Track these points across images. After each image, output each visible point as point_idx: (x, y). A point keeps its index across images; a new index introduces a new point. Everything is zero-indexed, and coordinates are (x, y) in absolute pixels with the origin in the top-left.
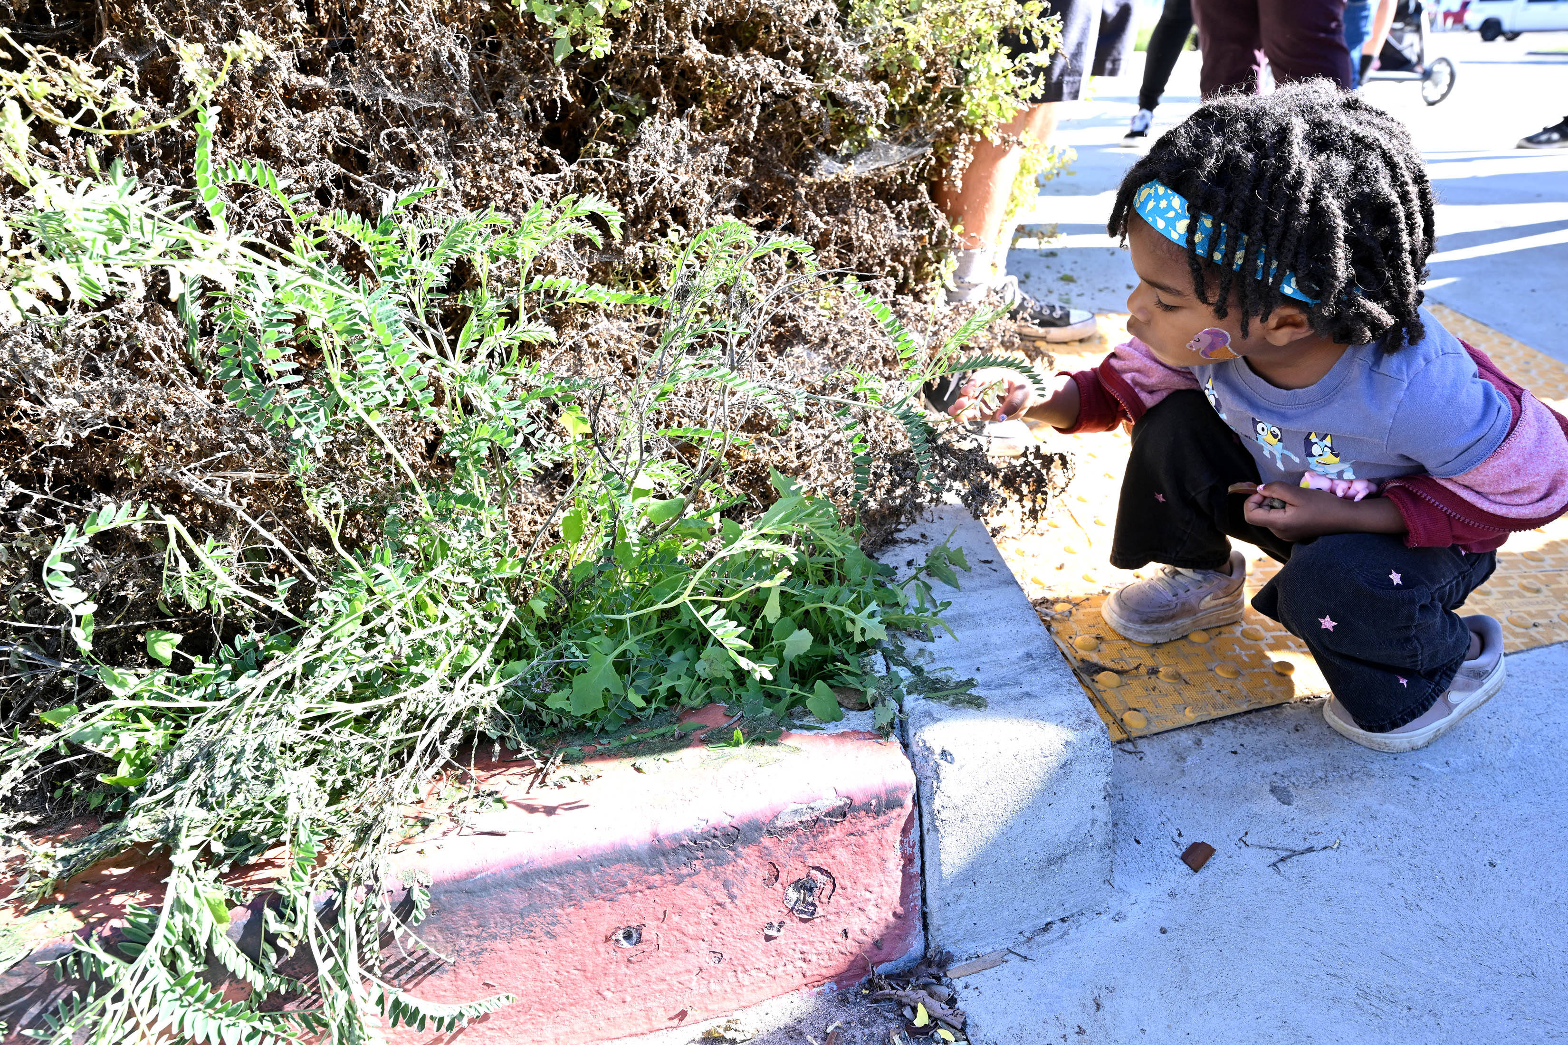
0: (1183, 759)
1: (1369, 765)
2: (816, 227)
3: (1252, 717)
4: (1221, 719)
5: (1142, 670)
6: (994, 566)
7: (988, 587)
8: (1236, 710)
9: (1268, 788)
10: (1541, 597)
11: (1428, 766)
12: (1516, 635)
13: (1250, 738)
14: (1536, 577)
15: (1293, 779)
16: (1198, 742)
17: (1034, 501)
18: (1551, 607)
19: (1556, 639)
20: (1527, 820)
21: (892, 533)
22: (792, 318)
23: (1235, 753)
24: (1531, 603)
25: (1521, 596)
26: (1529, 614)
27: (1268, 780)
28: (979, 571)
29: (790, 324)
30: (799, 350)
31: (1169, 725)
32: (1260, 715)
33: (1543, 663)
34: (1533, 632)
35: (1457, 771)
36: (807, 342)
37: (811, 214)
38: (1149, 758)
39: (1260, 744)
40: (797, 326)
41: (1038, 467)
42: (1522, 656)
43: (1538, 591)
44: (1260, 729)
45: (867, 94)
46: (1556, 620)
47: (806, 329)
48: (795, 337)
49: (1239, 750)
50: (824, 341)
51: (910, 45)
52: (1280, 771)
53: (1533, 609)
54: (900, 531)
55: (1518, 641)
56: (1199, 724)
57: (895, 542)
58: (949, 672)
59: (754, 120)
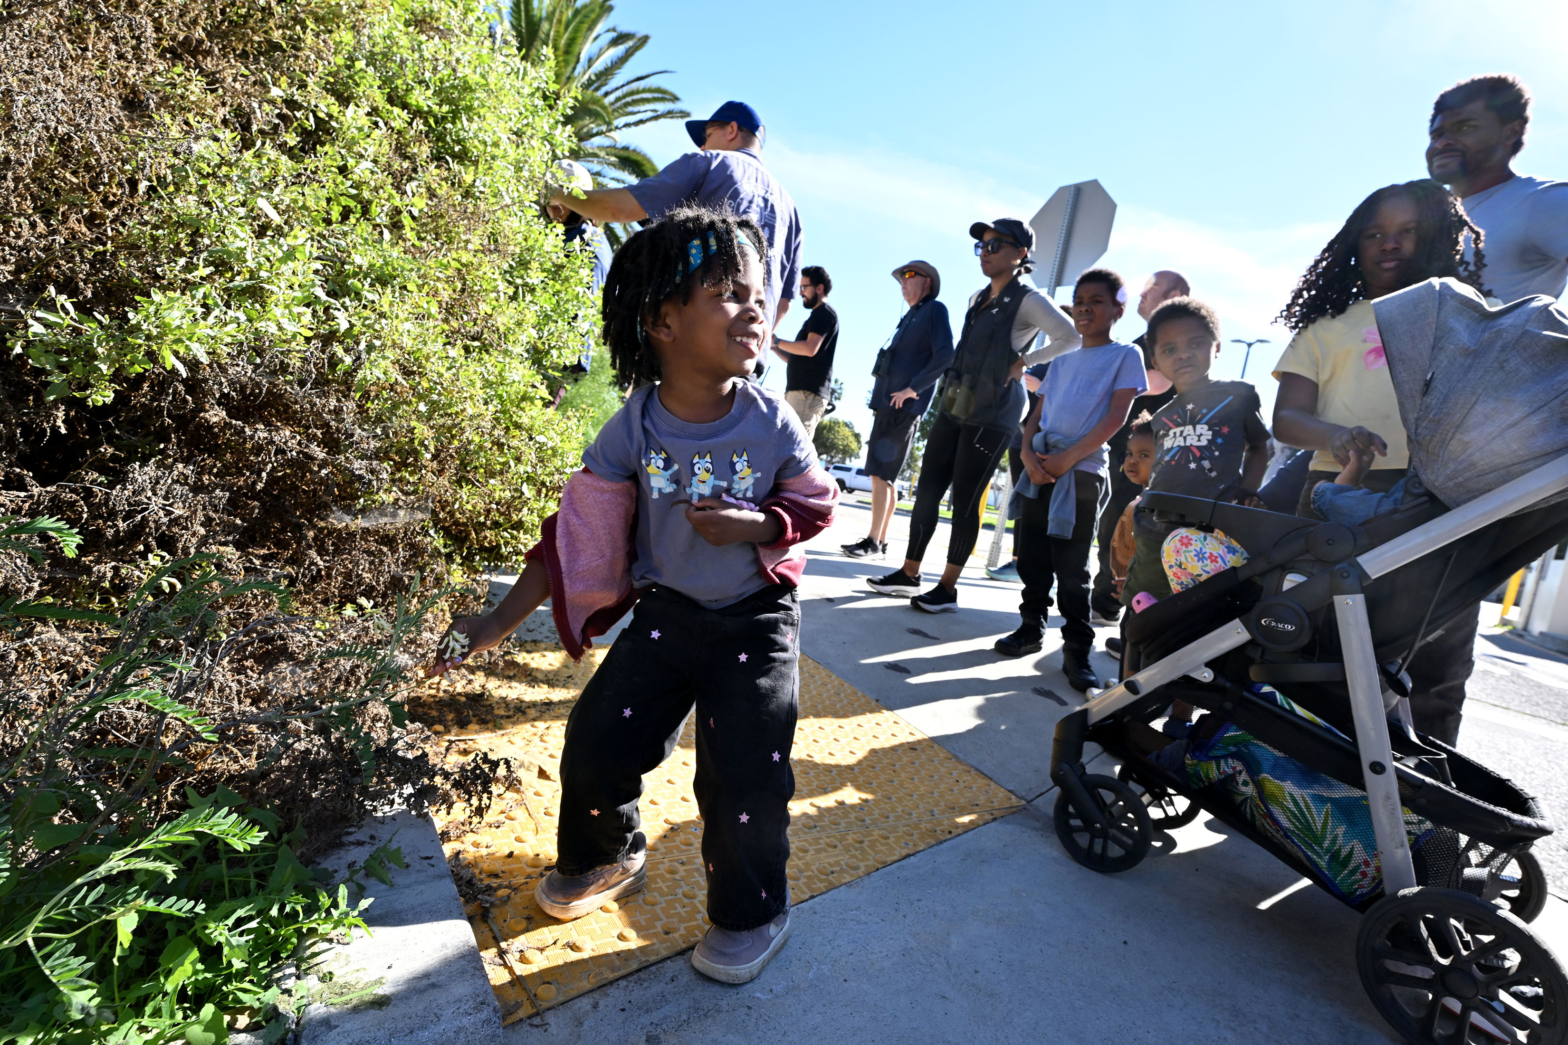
0: (581, 1024)
1: (720, 1003)
2: (316, 564)
3: (642, 975)
4: (617, 980)
5: (559, 944)
6: (432, 862)
7: (422, 883)
8: (629, 970)
9: (644, 1038)
10: (837, 851)
11: (758, 995)
12: (821, 881)
13: (637, 994)
14: (835, 837)
15: (664, 1026)
16: (595, 1006)
17: (480, 800)
18: (841, 857)
19: (844, 881)
20: (816, 1028)
21: (340, 837)
22: (281, 637)
23: (623, 1010)
24: (831, 856)
25: (826, 851)
26: (829, 864)
27: (645, 1031)
28: (418, 867)
29: (279, 642)
30: (284, 666)
31: (574, 993)
32: (647, 971)
33: (835, 901)
34: (831, 877)
35: (777, 996)
36: (293, 659)
37: (313, 553)
38: (553, 1029)
39: (644, 998)
40: (285, 644)
41: (487, 770)
42: (824, 896)
43: (835, 847)
44: (646, 984)
45: (372, 472)
46: (844, 867)
47: (293, 648)
48: (282, 655)
49: (627, 1006)
50: (309, 660)
51: (416, 442)
52: (655, 1021)
53: (831, 861)
54: (350, 833)
55: (822, 885)
56: (600, 987)
57: (341, 845)
58: (360, 974)
59: (264, 475)
